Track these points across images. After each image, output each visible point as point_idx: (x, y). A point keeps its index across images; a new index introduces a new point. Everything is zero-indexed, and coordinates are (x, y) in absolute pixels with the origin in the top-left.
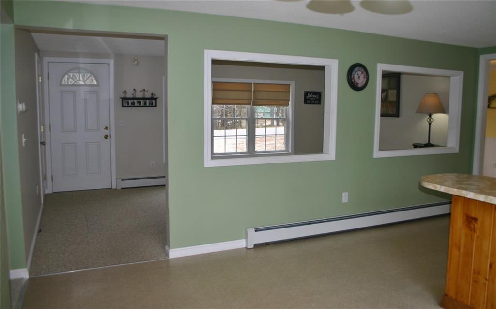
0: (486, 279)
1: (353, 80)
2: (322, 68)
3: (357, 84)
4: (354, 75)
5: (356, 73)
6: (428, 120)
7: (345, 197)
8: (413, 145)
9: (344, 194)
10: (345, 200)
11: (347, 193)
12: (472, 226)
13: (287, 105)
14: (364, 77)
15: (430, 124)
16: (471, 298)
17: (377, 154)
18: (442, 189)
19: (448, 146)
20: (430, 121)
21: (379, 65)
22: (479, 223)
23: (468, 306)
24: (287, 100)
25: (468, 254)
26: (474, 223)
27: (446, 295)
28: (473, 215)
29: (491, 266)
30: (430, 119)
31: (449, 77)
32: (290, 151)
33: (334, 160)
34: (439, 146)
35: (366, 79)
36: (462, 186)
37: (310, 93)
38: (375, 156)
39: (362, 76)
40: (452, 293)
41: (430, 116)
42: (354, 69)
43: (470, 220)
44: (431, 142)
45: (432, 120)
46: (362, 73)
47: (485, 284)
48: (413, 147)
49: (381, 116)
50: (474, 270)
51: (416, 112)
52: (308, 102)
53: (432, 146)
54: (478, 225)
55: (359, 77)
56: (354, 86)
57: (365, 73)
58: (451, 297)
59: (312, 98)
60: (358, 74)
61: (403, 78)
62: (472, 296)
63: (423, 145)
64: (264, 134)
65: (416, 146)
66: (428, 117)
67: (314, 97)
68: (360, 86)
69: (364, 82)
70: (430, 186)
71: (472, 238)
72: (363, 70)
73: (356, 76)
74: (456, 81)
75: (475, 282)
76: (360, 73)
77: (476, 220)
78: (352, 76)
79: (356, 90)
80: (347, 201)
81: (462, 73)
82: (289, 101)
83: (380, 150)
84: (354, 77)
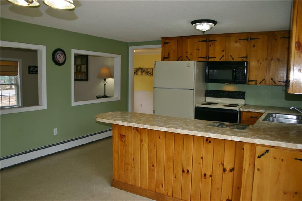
0: (132, 167)
1: (56, 59)
2: (36, 51)
3: (59, 61)
4: (57, 55)
5: (58, 55)
6: (104, 82)
7: (55, 132)
8: (96, 97)
9: (54, 129)
10: (56, 133)
11: (56, 129)
12: (123, 140)
13: (17, 75)
14: (63, 57)
15: (105, 85)
16: (126, 179)
17: (74, 104)
18: (106, 121)
19: (115, 97)
20: (105, 83)
21: (72, 50)
22: (126, 137)
23: (124, 183)
24: (16, 72)
25: (122, 155)
26: (124, 138)
27: (114, 180)
28: (123, 134)
29: (133, 159)
30: (105, 82)
31: (114, 58)
32: (20, 106)
33: (46, 109)
34: (111, 97)
35: (64, 59)
36: (117, 118)
37: (32, 67)
38: (73, 105)
39: (62, 57)
40: (116, 178)
41: (105, 80)
42: (56, 52)
43: (122, 136)
44: (106, 95)
45: (106, 82)
46: (62, 54)
47: (131, 170)
48: (96, 98)
49: (75, 81)
50: (126, 163)
51: (97, 78)
52: (31, 72)
53: (107, 97)
54: (126, 139)
55: (60, 57)
56: (57, 63)
57: (64, 55)
58: (116, 180)
59: (34, 70)
60: (59, 55)
61: (89, 58)
62: (126, 177)
63: (102, 97)
64: (9, 94)
65: (98, 97)
66: (104, 80)
67: (35, 70)
68: (61, 62)
69: (64, 60)
70: (100, 120)
71: (123, 146)
72: (62, 53)
73: (58, 56)
74: (117, 60)
75: (127, 169)
76: (60, 54)
77: (125, 136)
78: (56, 56)
79: (58, 65)
80: (57, 134)
81: (120, 56)
82: (18, 72)
83: (75, 101)
84: (56, 57)
